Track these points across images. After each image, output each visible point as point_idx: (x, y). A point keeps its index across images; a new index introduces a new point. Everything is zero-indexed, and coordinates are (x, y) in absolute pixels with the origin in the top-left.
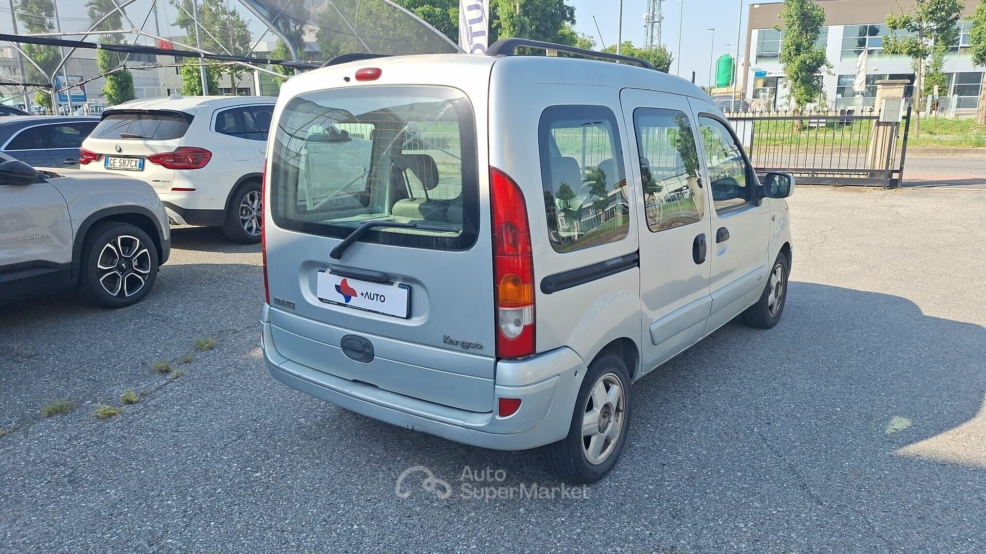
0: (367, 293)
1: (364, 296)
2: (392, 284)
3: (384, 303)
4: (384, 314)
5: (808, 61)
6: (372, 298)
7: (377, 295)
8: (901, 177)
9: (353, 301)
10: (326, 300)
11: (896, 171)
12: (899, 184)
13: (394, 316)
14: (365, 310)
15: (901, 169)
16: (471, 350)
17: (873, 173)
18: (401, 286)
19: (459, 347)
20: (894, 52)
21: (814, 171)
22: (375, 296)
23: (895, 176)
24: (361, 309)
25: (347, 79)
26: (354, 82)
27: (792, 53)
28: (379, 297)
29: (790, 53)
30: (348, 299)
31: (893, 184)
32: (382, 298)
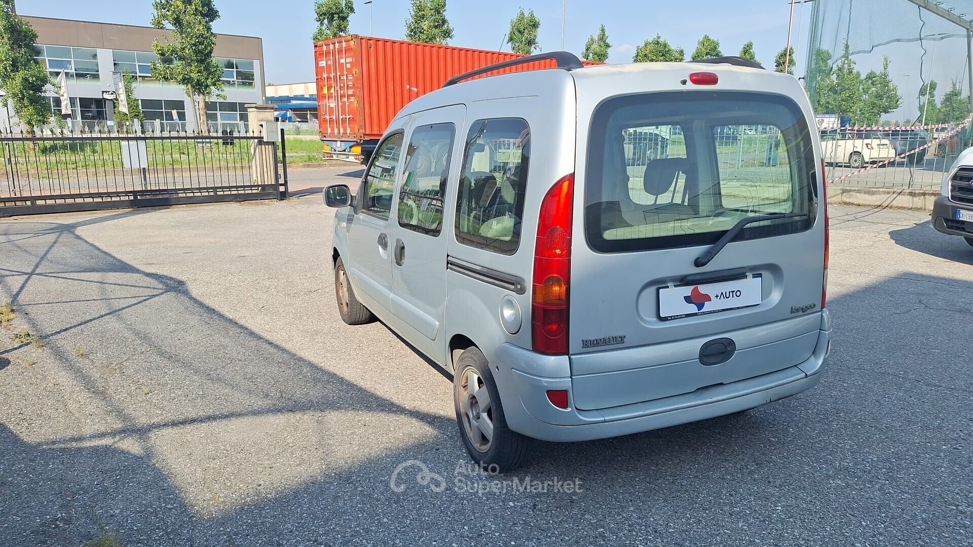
0: (722, 293)
1: (719, 298)
2: (746, 277)
3: (739, 297)
4: (738, 308)
5: (30, 79)
6: (728, 296)
7: (733, 292)
8: (286, 189)
9: (708, 307)
10: (671, 317)
11: (281, 185)
12: (287, 196)
13: (748, 306)
14: (719, 311)
15: (286, 182)
16: (808, 311)
17: (264, 187)
18: (755, 276)
19: (801, 313)
20: (166, 79)
21: (215, 189)
22: (731, 293)
23: (282, 189)
24: (714, 312)
25: (684, 82)
26: (690, 86)
27: (8, 68)
28: (734, 293)
29: (6, 69)
30: (700, 306)
31: (283, 196)
32: (737, 293)
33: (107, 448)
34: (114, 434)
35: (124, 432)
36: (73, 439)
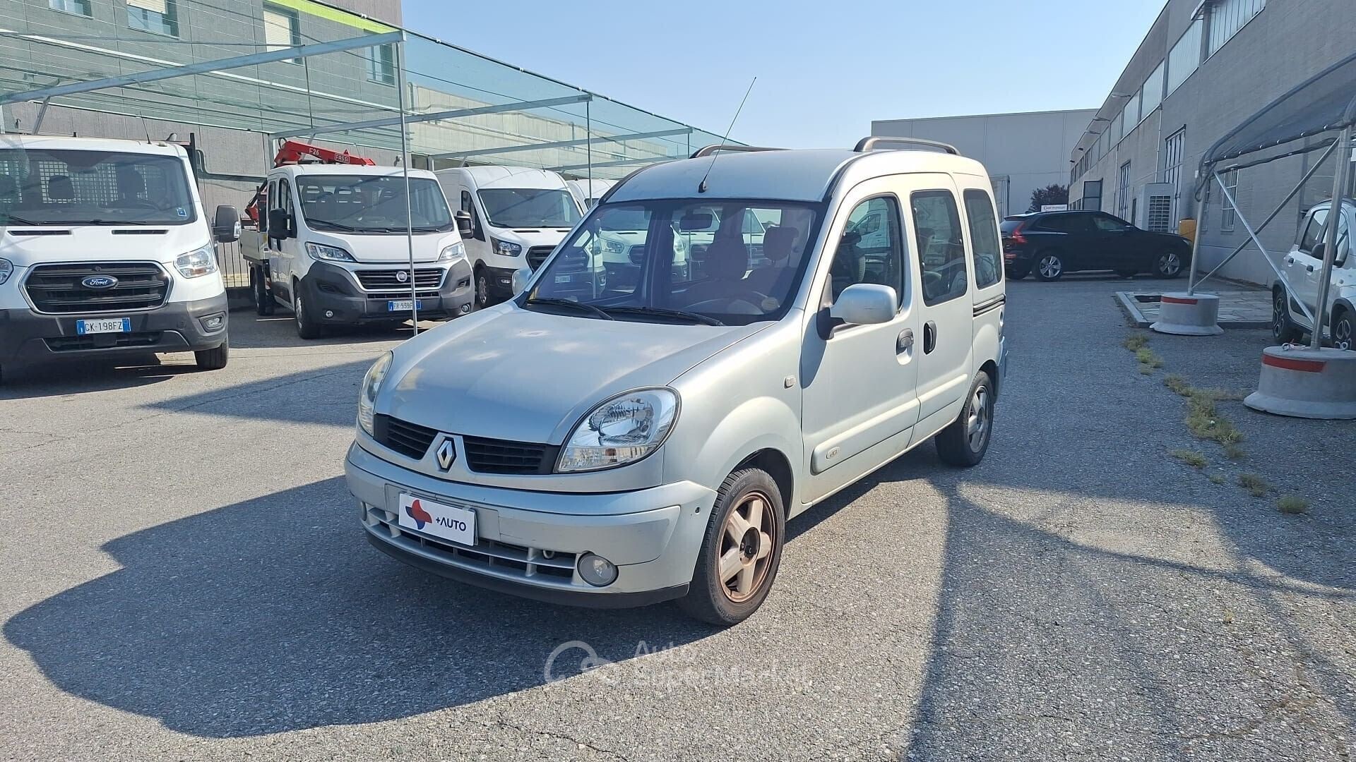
33: (1293, 573)
34: (1284, 588)
35: (1269, 585)
36: (1340, 596)
